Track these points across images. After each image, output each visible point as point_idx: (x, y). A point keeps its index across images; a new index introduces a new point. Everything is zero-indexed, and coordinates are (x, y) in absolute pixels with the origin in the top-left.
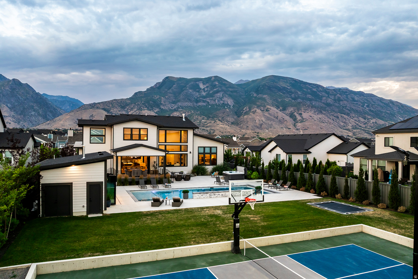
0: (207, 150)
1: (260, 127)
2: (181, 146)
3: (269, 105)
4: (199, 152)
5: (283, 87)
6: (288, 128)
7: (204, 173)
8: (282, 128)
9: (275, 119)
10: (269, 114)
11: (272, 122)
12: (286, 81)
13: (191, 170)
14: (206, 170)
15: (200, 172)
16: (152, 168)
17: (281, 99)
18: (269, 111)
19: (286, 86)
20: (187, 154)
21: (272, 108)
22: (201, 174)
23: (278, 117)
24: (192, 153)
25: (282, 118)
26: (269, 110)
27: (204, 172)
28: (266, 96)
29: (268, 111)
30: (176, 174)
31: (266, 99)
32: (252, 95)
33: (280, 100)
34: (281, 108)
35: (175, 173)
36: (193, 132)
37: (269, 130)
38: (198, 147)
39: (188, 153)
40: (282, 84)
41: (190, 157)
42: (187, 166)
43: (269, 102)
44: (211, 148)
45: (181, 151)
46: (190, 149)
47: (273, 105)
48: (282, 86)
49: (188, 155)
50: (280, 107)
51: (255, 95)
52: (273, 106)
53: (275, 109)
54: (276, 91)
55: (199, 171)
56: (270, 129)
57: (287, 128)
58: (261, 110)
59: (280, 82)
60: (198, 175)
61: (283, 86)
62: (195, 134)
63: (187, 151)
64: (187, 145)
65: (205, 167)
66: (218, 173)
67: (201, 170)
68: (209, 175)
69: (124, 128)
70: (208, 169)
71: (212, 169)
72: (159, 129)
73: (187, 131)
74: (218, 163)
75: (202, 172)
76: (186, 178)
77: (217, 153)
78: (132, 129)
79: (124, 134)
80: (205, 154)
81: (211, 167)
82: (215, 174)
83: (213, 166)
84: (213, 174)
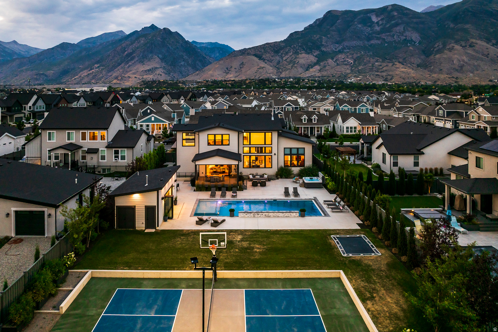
1: (460, 70)
3: (474, 39)
8: (496, 70)
9: (484, 57)
10: (474, 50)
11: (479, 62)
17: (494, 29)
18: (474, 46)
21: (479, 42)
23: (488, 54)
25: (496, 56)
26: (475, 45)
28: (470, 25)
29: (472, 47)
31: (469, 30)
32: (447, 26)
34: (494, 41)
37: (474, 74)
43: (474, 34)
46: (274, 151)
47: (481, 38)
48: (495, 10)
50: (492, 41)
51: (452, 25)
52: (480, 39)
53: (484, 44)
54: (486, 17)
56: (476, 72)
58: (461, 46)
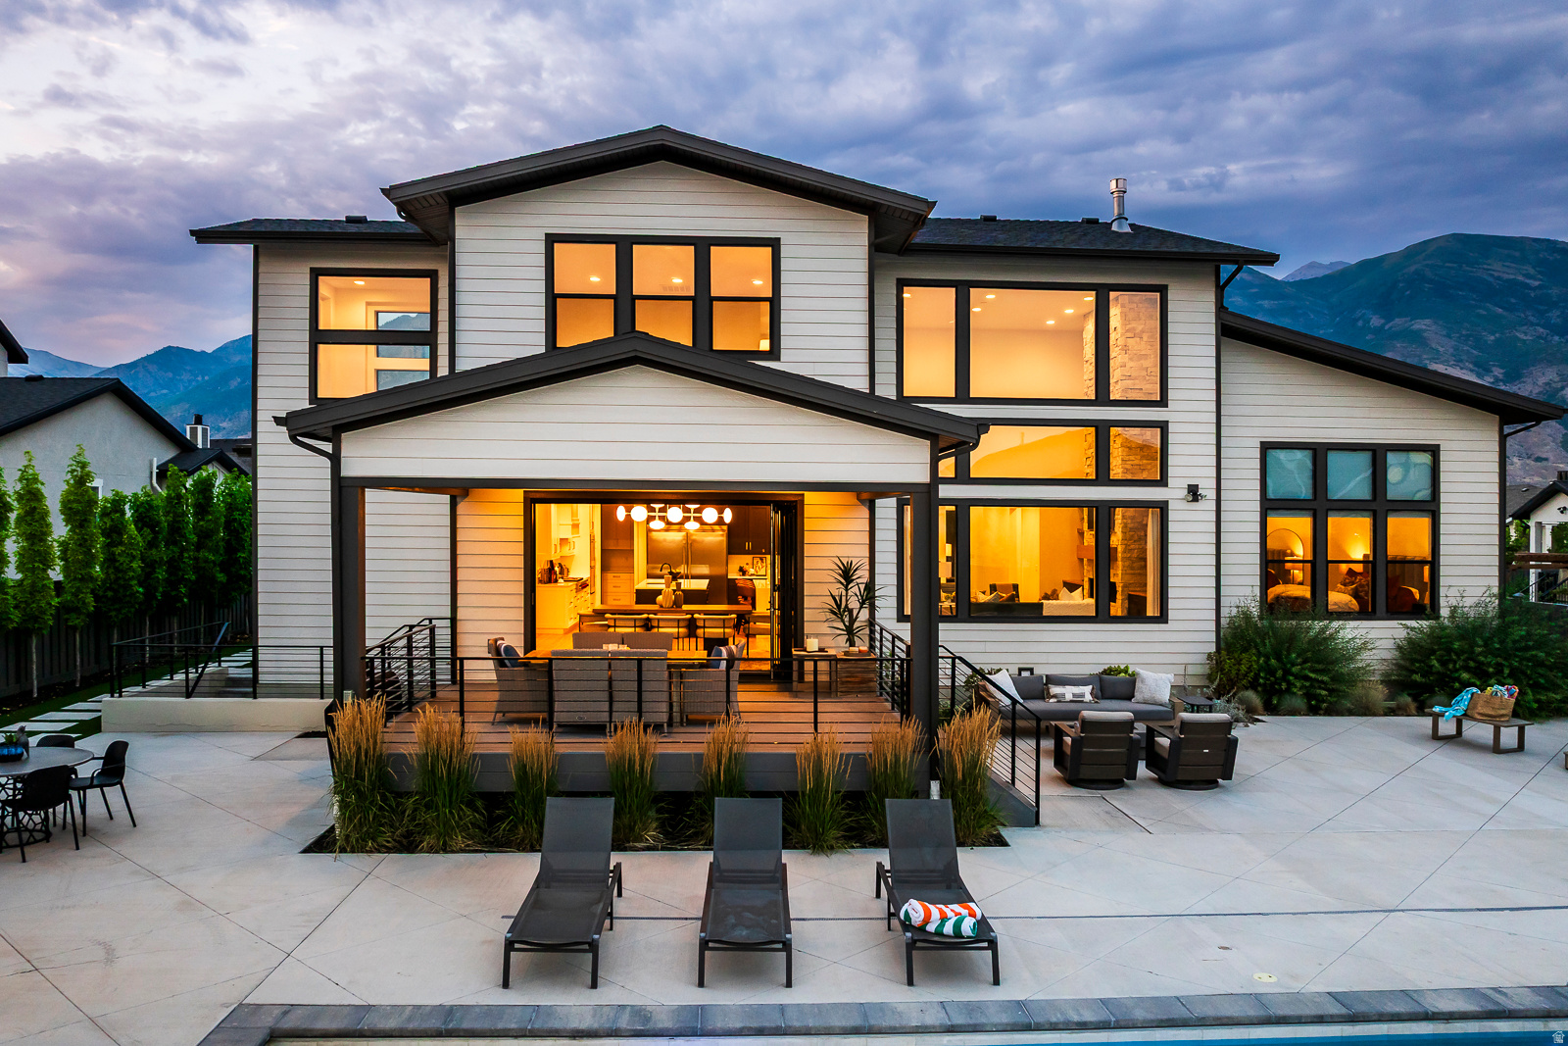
0: (1349, 479)
2: (1102, 429)
3: (1442, 363)
4: (1271, 495)
5: (1508, 280)
6: (1533, 457)
7: (1331, 691)
12: (1517, 254)
13: (1203, 659)
14: (1351, 659)
15: (1296, 677)
16: (824, 628)
17: (1497, 335)
19: (1520, 278)
20: (1162, 507)
22: (1309, 696)
24: (1212, 495)
27: (1338, 678)
28: (1427, 321)
30: (1069, 692)
31: (1425, 334)
32: (1360, 323)
33: (1492, 338)
34: (1498, 372)
35: (1055, 690)
36: (1220, 308)
38: (1266, 447)
39: (1173, 493)
40: (1501, 270)
41: (1190, 529)
42: (1162, 618)
43: (1441, 349)
44: (1378, 455)
45: (1102, 477)
46: (1190, 462)
47: (1461, 361)
48: (1499, 278)
49: (1172, 516)
50: (1494, 369)
51: (1376, 321)
52: (1458, 362)
54: (1474, 300)
55: (1287, 672)
57: (1529, 458)
59: (1489, 261)
60: (1272, 710)
61: (1506, 276)
62: (1233, 331)
63: (1162, 482)
64: (1163, 426)
65: (1332, 637)
66: (1511, 696)
67: (1298, 656)
68: (1386, 715)
69: (552, 240)
70: (1364, 647)
71: (1399, 648)
72: (898, 280)
73: (1162, 290)
74: (1453, 592)
75: (1313, 675)
76: (1184, 751)
77: (1443, 509)
78: (624, 245)
79: (551, 299)
80: (1329, 513)
81: (1388, 634)
82: (1480, 709)
83: (1404, 622)
84: (1450, 713)
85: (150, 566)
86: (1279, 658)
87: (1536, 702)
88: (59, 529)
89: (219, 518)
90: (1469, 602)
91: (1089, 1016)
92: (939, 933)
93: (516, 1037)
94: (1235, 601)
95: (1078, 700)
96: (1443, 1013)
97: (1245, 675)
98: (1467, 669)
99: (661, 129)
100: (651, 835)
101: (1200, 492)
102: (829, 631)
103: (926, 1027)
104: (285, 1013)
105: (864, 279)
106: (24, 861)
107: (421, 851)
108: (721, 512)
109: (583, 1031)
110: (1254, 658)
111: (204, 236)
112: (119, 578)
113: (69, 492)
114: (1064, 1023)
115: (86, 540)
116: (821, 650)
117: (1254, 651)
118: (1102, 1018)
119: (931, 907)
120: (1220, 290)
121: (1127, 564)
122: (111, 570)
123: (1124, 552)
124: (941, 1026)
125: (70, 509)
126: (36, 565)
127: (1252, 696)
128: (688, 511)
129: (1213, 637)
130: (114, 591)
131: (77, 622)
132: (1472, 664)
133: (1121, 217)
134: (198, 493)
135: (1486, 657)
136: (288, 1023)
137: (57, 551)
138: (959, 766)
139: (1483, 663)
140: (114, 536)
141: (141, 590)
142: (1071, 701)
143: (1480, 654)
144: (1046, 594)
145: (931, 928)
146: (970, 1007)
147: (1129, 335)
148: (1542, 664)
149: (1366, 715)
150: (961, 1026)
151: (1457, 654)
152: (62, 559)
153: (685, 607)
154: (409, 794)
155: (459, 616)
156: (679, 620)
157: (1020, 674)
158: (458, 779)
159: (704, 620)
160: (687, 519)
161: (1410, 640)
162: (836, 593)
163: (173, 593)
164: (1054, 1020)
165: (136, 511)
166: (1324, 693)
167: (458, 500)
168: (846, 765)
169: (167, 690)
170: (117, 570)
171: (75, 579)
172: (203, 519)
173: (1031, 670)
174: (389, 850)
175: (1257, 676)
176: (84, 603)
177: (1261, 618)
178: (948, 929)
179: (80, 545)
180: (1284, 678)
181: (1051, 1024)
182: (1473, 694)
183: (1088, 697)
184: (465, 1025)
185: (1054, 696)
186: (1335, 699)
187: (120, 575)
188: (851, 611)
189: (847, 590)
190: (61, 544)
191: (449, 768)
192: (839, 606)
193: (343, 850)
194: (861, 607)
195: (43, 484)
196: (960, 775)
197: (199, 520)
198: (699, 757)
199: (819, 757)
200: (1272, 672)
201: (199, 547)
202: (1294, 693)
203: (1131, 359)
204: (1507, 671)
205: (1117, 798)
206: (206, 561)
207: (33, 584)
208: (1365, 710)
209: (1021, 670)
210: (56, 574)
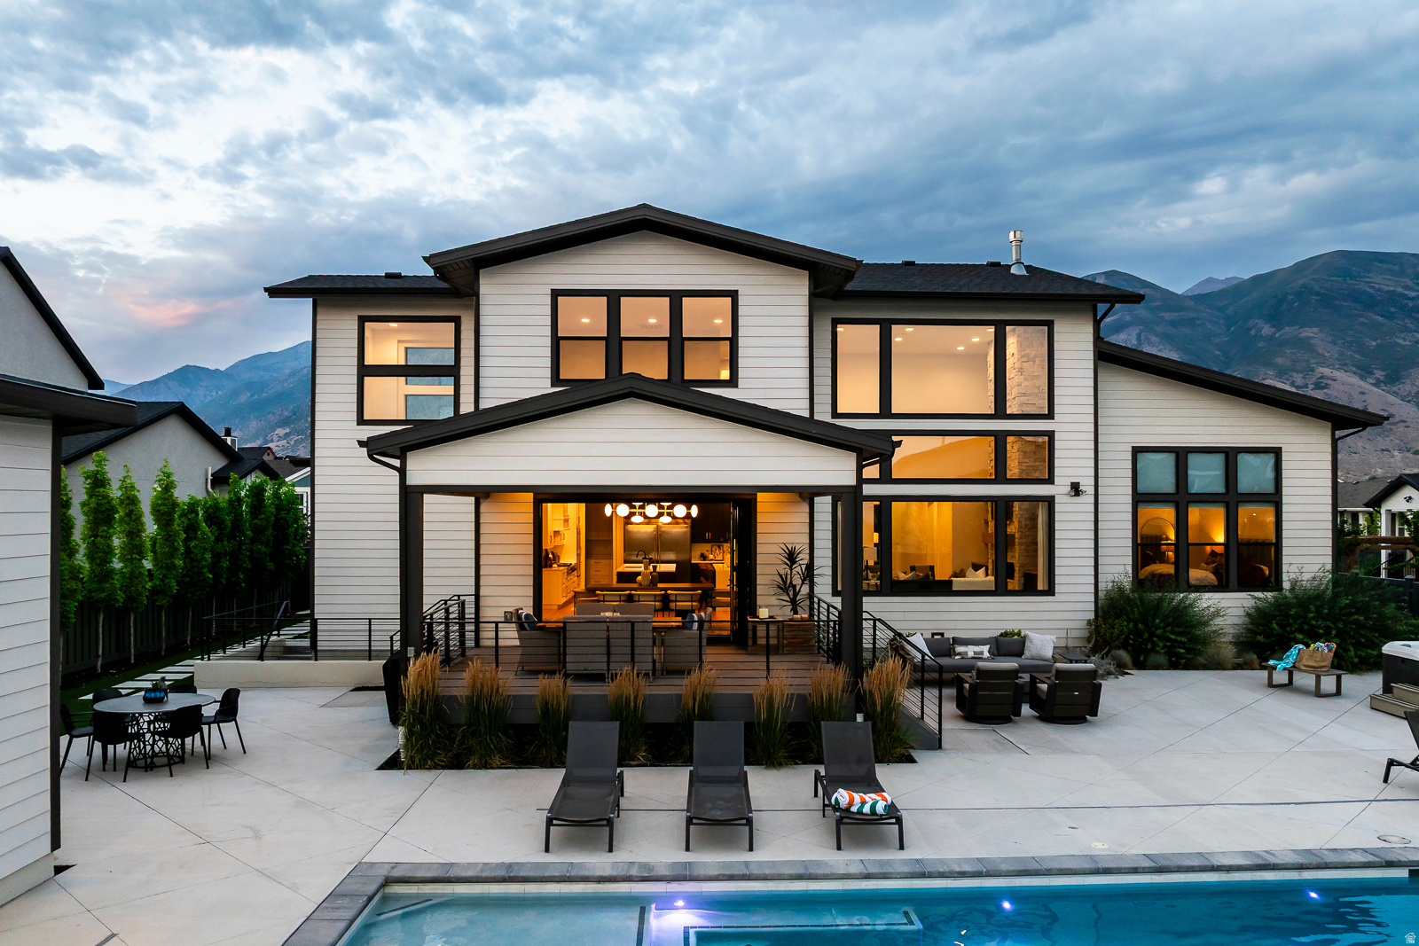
0: (1205, 476)
2: (1000, 438)
3: (1328, 367)
4: (1141, 489)
5: (1388, 291)
6: (1412, 451)
7: (1188, 650)
12: (1397, 268)
13: (1083, 624)
14: (1206, 624)
15: (1160, 638)
16: (773, 601)
17: (1379, 341)
18: (1327, 386)
19: (1400, 290)
20: (1050, 501)
21: (1342, 375)
22: (1170, 654)
24: (1091, 490)
26: (1330, 382)
27: (1195, 639)
28: (1315, 330)
29: (1322, 388)
30: (971, 651)
31: (1312, 341)
32: (1253, 332)
33: (1374, 343)
34: (1379, 374)
35: (960, 649)
36: (1098, 339)
38: (1136, 451)
39: (1059, 489)
40: (1381, 282)
41: (1072, 520)
42: (1050, 591)
43: (1327, 354)
44: (1230, 456)
45: (1000, 477)
46: (1072, 462)
47: (1346, 365)
48: (1379, 290)
49: (1058, 508)
50: (1375, 371)
51: (1267, 330)
52: (1343, 366)
53: (1356, 380)
54: (1355, 309)
55: (1152, 635)
57: (1408, 451)
58: (1293, 385)
59: (1371, 275)
60: (1140, 665)
61: (1386, 288)
62: (1108, 356)
63: (1050, 480)
64: (1050, 435)
65: (1189, 606)
66: (1330, 651)
67: (1161, 621)
68: (1234, 669)
69: (556, 294)
70: (1217, 614)
71: (1248, 615)
72: (832, 319)
73: (1050, 325)
74: (1294, 568)
75: (1173, 637)
76: (1059, 693)
77: (1285, 500)
78: (614, 298)
79: (555, 341)
80: (1190, 504)
81: (1238, 603)
82: (1305, 662)
83: (1252, 593)
84: (1281, 665)
85: (217, 557)
86: (1146, 624)
87: (1356, 657)
88: (151, 527)
89: (270, 517)
90: (1306, 577)
91: (967, 868)
92: (860, 812)
93: (558, 882)
94: (1110, 577)
95: (978, 656)
96: (1225, 866)
97: (1118, 637)
98: (1301, 631)
99: (644, 206)
100: (641, 755)
101: (1081, 488)
102: (777, 602)
103: (850, 875)
104: (393, 868)
105: (805, 321)
106: (172, 776)
107: (468, 768)
108: (689, 508)
109: (605, 877)
110: (1125, 623)
111: (274, 292)
112: (194, 567)
113: (157, 498)
114: (949, 872)
115: (171, 536)
116: (770, 617)
117: (1125, 617)
118: (976, 869)
119: (855, 794)
120: (1097, 324)
121: (1023, 547)
122: (188, 560)
123: (1020, 538)
124: (860, 873)
125: (159, 511)
126: (134, 556)
127: (1124, 655)
128: (661, 507)
129: (1092, 607)
130: (191, 577)
131: (164, 602)
132: (1306, 627)
133: (1018, 262)
134: (253, 496)
135: (1317, 621)
136: (397, 873)
137: (148, 544)
138: (878, 702)
139: (1314, 626)
140: (190, 532)
141: (210, 576)
142: (973, 658)
143: (1313, 618)
144: (955, 573)
145: (854, 809)
146: (881, 863)
147: (1024, 359)
148: (1363, 627)
149: (1217, 669)
150: (875, 874)
151: (1294, 620)
152: (152, 551)
153: (660, 585)
154: (459, 726)
155: (482, 592)
156: (655, 595)
157: (933, 636)
158: (496, 713)
159: (676, 595)
160: (661, 515)
161: (1257, 609)
162: (782, 572)
163: (234, 579)
164: (941, 870)
165: (205, 512)
166: (1182, 651)
167: (481, 501)
168: (791, 700)
169: (243, 654)
170: (193, 560)
171: (162, 567)
172: (256, 518)
173: (942, 635)
174: (444, 768)
175: (1127, 638)
176: (169, 586)
177: (1132, 591)
178: (866, 809)
179: (166, 540)
180: (1150, 639)
181: (939, 873)
182: (1300, 650)
183: (986, 655)
184: (522, 874)
185: (959, 654)
186: (1191, 656)
187: (195, 564)
188: (794, 587)
189: (791, 570)
190: (151, 539)
191: (489, 705)
192: (785, 583)
193: (409, 768)
194: (803, 584)
195: (139, 491)
196: (879, 708)
197: (253, 519)
198: (679, 696)
199: (771, 695)
200: (1139, 634)
201: (253, 541)
202: (1158, 652)
203: (1025, 379)
204: (1334, 632)
205: (1006, 732)
206: (259, 552)
207: (132, 572)
208: (1216, 665)
209: (933, 634)
210: (148, 564)
